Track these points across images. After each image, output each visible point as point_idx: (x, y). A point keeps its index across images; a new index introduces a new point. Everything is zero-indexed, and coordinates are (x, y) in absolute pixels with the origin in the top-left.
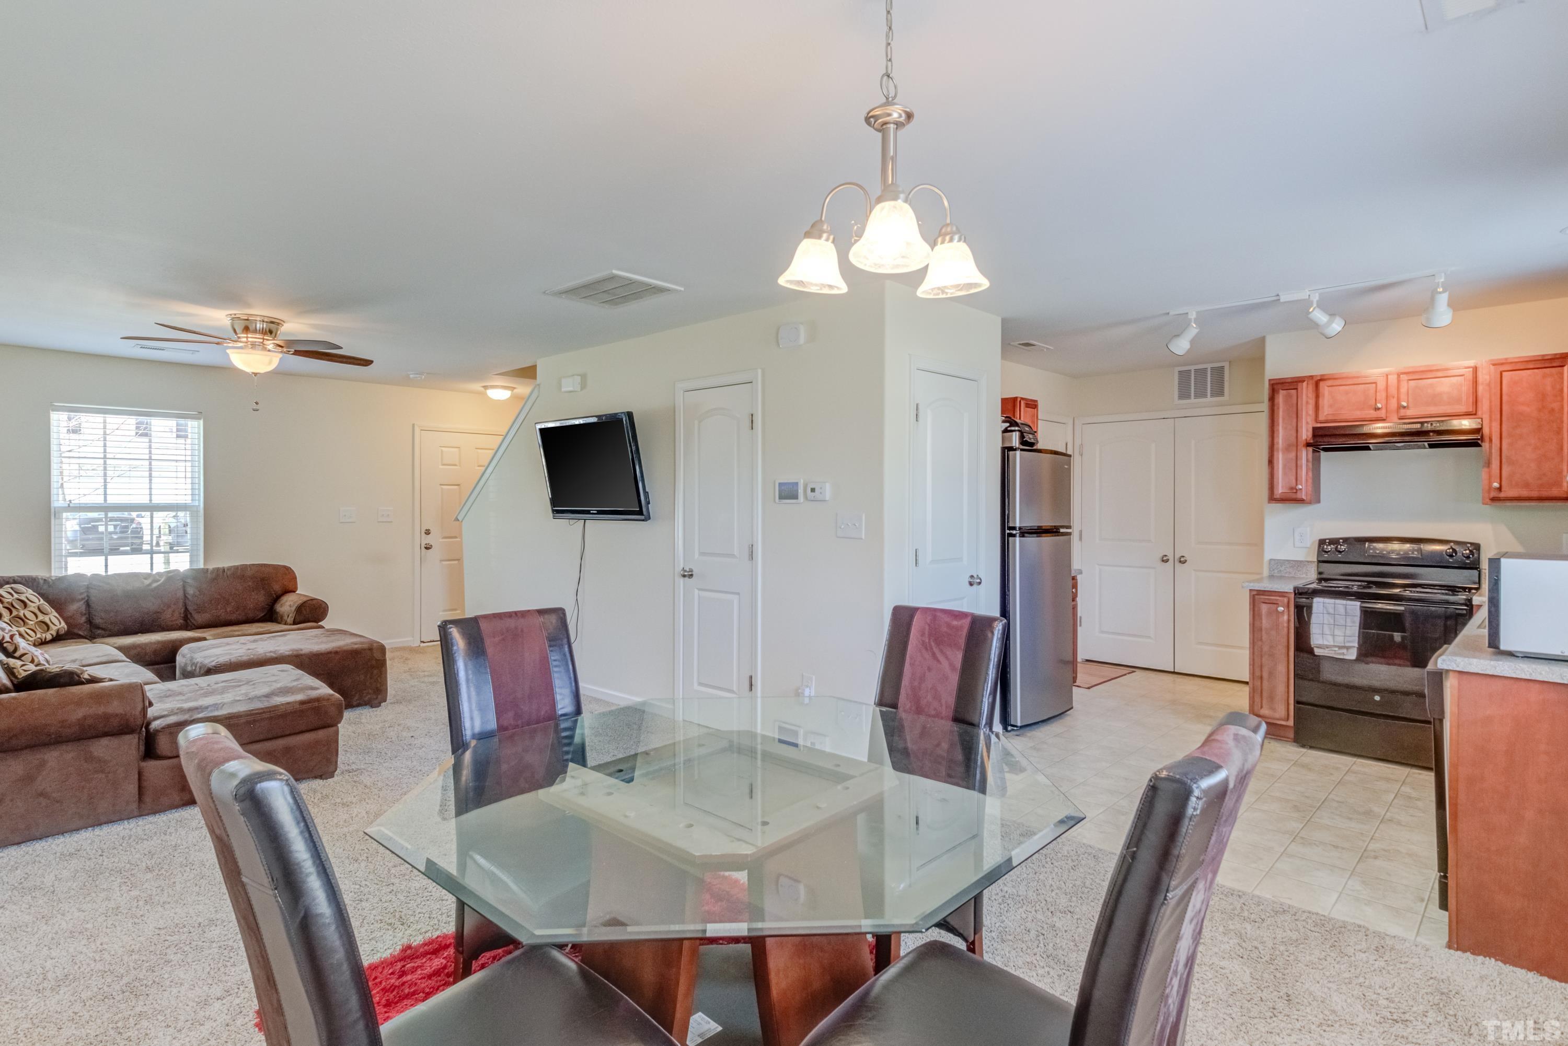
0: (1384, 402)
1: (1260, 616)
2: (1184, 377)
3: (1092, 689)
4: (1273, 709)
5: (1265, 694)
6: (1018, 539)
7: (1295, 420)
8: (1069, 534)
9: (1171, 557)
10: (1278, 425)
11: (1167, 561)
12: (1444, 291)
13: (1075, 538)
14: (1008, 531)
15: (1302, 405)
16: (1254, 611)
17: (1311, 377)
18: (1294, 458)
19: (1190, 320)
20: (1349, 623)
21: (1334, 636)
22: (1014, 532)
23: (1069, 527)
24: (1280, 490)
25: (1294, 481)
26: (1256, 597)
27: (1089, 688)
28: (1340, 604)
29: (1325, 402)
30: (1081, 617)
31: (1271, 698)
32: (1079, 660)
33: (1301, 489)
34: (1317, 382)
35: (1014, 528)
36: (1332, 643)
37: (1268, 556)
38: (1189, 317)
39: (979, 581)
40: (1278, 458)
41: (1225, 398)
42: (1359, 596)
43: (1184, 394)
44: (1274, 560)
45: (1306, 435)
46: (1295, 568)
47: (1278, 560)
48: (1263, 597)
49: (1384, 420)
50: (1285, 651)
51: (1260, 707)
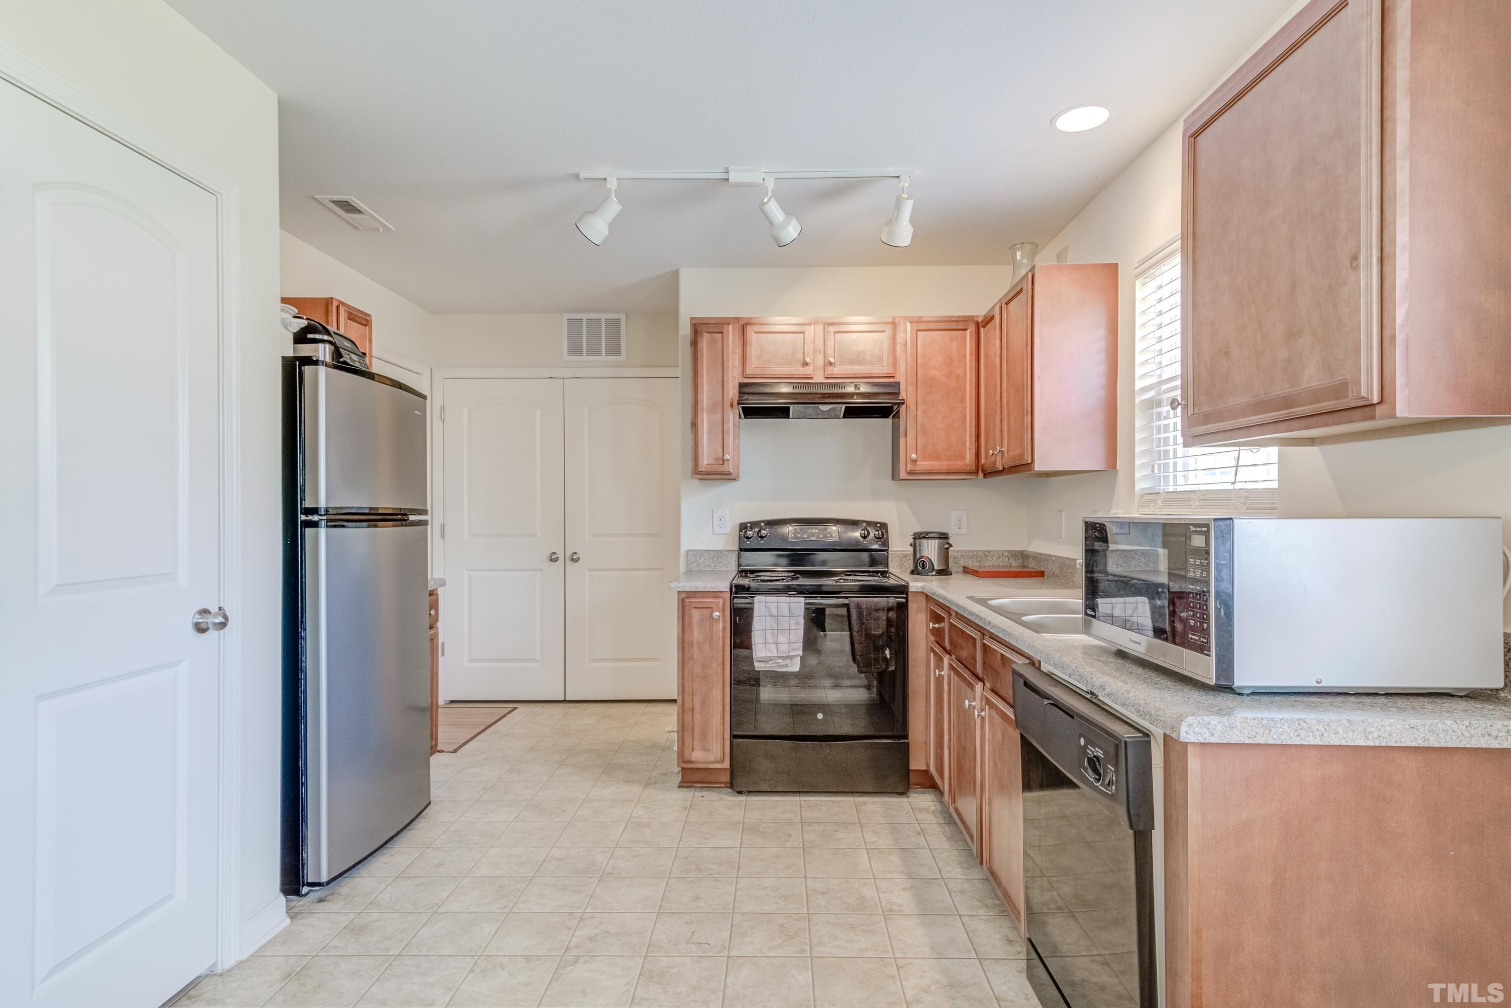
0: (812, 357)
1: (691, 624)
2: (574, 326)
3: (460, 751)
4: (705, 749)
5: (697, 732)
6: (323, 531)
7: (720, 372)
8: (424, 523)
9: (560, 555)
10: (702, 377)
11: (556, 560)
12: (909, 198)
13: (433, 531)
14: (303, 517)
15: (728, 353)
16: (683, 620)
17: (737, 319)
18: (720, 421)
19: (610, 190)
20: (793, 626)
21: (777, 644)
22: (315, 518)
23: (424, 512)
24: (705, 461)
25: (720, 450)
26: (687, 600)
27: (455, 751)
28: (783, 601)
29: (753, 351)
30: (443, 644)
31: (704, 736)
32: (441, 702)
33: (728, 460)
34: (744, 326)
35: (315, 511)
36: (776, 655)
37: (683, 549)
38: (608, 186)
39: (220, 619)
40: (703, 420)
41: (622, 358)
42: (801, 591)
43: (575, 350)
44: (693, 550)
45: (732, 392)
46: (715, 559)
47: (696, 550)
48: (694, 600)
49: (811, 378)
50: (720, 670)
51: (691, 750)
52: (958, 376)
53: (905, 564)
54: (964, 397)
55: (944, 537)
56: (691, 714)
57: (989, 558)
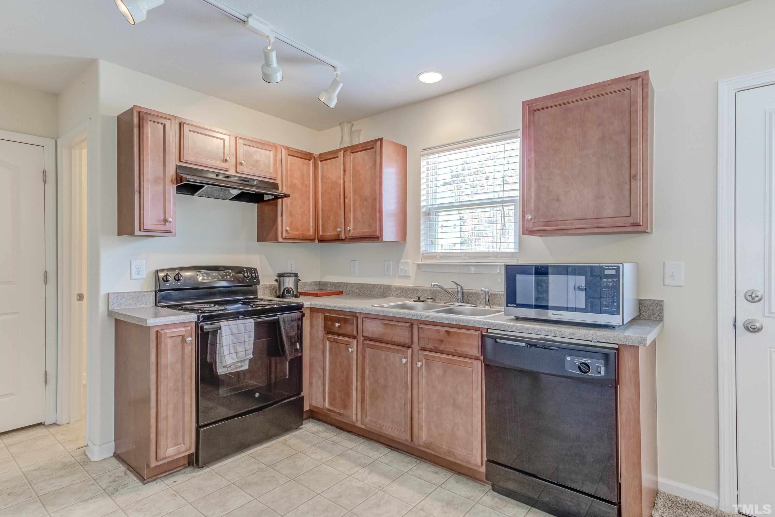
0: (228, 157)
4: (177, 444)
7: (162, 154)
15: (169, 141)
16: (157, 348)
17: (176, 117)
18: (162, 191)
21: (237, 353)
25: (162, 214)
29: (188, 144)
31: (177, 433)
33: (170, 222)
34: (181, 124)
36: (236, 360)
40: (147, 189)
44: (114, 293)
45: (171, 172)
46: (135, 299)
47: (117, 293)
48: (168, 331)
49: (227, 171)
50: (189, 381)
51: (166, 449)
52: (306, 185)
53: (266, 293)
54: (309, 197)
55: (296, 275)
56: (166, 421)
57: (306, 286)
